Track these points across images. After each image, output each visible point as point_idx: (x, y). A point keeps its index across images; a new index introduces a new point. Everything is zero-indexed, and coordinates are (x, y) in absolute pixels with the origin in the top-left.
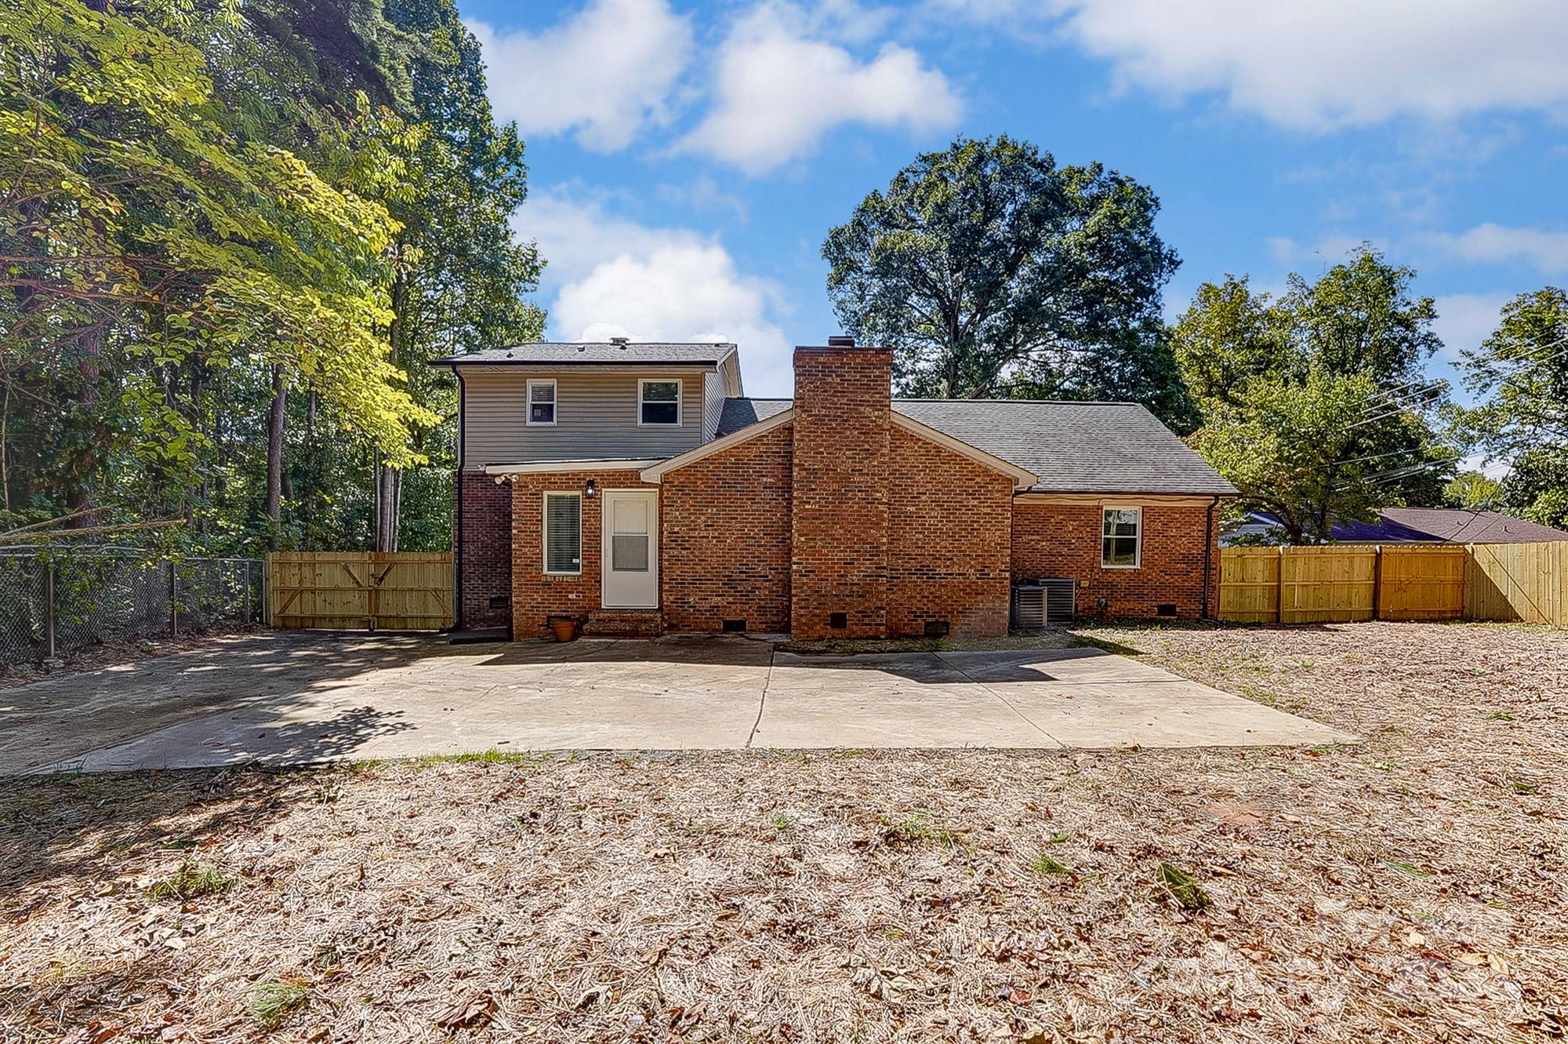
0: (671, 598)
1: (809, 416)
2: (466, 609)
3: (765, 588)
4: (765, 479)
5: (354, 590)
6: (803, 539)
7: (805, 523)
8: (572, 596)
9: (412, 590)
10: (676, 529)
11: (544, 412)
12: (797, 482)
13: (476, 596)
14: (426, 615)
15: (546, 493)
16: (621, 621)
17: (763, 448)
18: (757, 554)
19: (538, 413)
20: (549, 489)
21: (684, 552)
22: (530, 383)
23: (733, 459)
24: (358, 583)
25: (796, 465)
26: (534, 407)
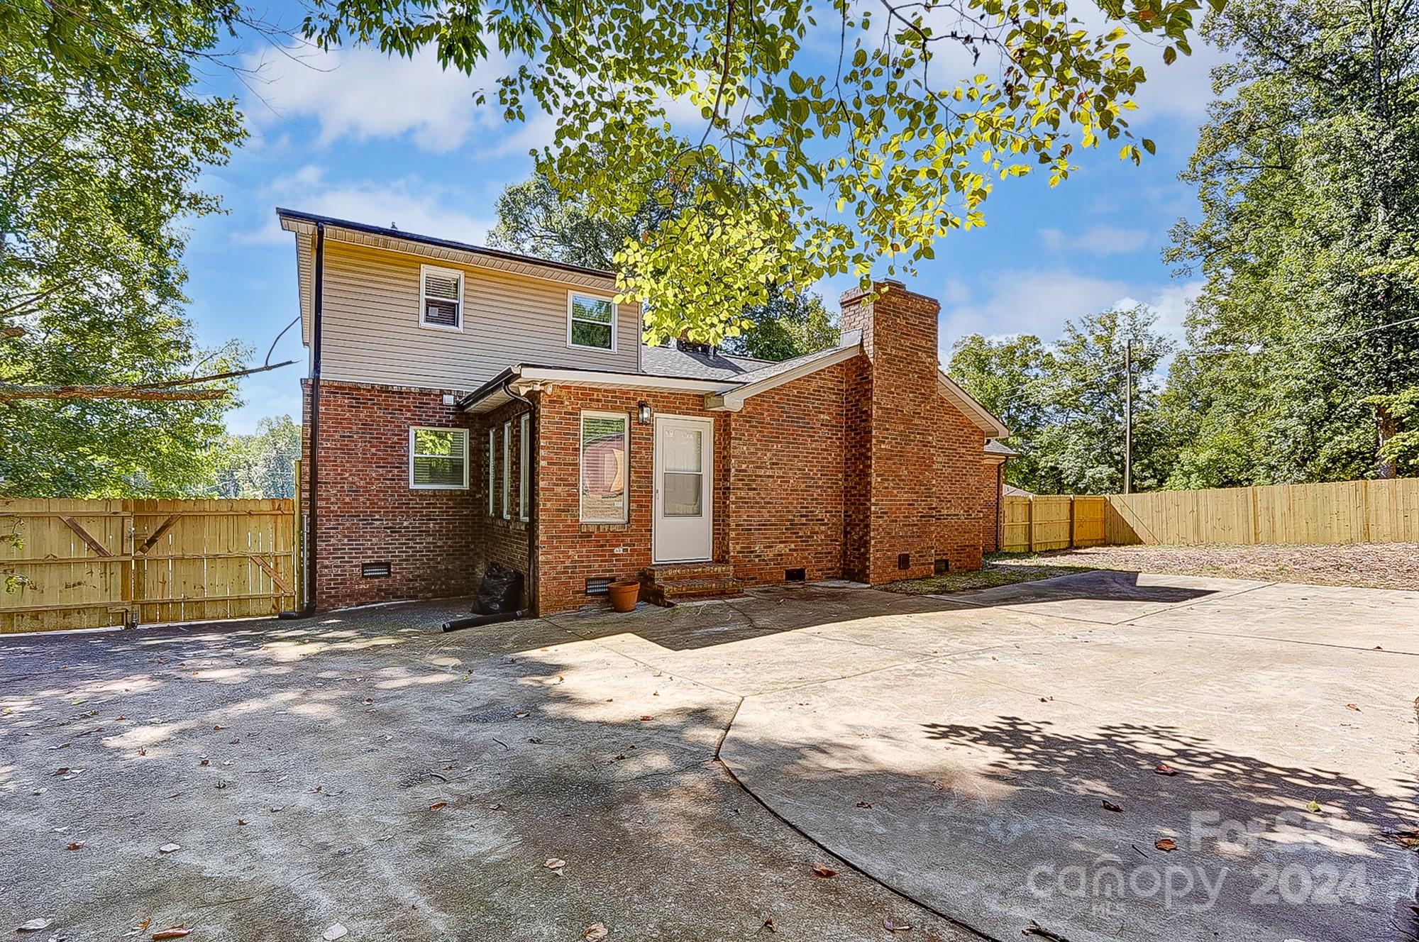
0: (738, 548)
1: (885, 354)
2: (322, 582)
3: (822, 532)
4: (822, 416)
5: (90, 562)
6: (879, 480)
7: (882, 462)
8: (618, 551)
9: (216, 557)
10: (744, 466)
11: (448, 313)
12: (876, 420)
13: (338, 562)
14: (243, 595)
15: (585, 414)
16: (692, 578)
17: (821, 383)
18: (815, 496)
19: (434, 312)
20: (587, 408)
21: (751, 493)
22: (426, 270)
23: (795, 391)
24: (99, 549)
25: (875, 403)
26: (429, 303)
